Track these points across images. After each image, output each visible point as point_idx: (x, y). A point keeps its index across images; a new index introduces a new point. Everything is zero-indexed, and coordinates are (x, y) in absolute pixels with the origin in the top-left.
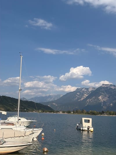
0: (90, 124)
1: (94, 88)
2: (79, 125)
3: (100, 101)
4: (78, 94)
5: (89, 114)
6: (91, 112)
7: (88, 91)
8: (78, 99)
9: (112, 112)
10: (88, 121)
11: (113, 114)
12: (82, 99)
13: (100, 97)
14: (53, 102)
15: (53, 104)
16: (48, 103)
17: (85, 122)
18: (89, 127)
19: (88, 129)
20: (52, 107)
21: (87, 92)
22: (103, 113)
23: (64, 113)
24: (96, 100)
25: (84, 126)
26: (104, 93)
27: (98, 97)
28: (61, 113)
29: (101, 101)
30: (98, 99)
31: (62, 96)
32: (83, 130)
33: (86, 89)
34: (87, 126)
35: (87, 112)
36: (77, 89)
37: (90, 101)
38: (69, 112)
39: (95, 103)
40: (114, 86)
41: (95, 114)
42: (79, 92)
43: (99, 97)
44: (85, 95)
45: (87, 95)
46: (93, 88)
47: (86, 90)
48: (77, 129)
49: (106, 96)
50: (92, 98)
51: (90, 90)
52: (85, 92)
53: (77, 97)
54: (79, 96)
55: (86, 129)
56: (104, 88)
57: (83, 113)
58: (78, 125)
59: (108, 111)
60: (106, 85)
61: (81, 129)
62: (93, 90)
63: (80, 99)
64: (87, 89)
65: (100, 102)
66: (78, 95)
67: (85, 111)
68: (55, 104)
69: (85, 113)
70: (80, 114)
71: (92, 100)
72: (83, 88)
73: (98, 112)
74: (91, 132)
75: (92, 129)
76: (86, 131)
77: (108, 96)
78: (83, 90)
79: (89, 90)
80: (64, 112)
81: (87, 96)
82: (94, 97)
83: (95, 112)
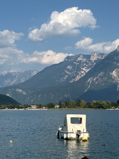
0: (82, 127)
1: (102, 54)
3: (113, 80)
4: (69, 67)
5: (91, 107)
6: (97, 104)
7: (90, 61)
8: (70, 78)
12: (78, 78)
13: (114, 73)
14: (15, 87)
15: (17, 90)
16: (7, 89)
18: (79, 131)
19: (78, 136)
20: (14, 98)
21: (87, 63)
23: (40, 108)
24: (106, 79)
25: (69, 130)
27: (109, 73)
28: (34, 108)
29: (116, 80)
30: (110, 77)
31: (35, 73)
32: (67, 139)
33: (85, 56)
34: (75, 131)
35: (88, 104)
36: (68, 58)
37: (93, 82)
38: (51, 106)
41: (102, 108)
42: (71, 64)
43: (112, 72)
44: (84, 69)
45: (88, 70)
46: (100, 54)
47: (85, 60)
48: (58, 138)
50: (97, 76)
51: (94, 58)
52: (83, 63)
53: (67, 74)
54: (71, 71)
55: (74, 136)
57: (80, 106)
58: (60, 128)
61: (65, 137)
62: (100, 58)
63: (74, 77)
64: (88, 57)
65: (114, 82)
66: (68, 70)
67: (83, 102)
68: (21, 91)
69: (84, 107)
70: (74, 109)
71: (97, 80)
72: (79, 56)
73: (110, 103)
74: (84, 141)
75: (85, 136)
78: (79, 59)
79: (91, 59)
80: (40, 106)
82: (101, 74)
83: (104, 102)
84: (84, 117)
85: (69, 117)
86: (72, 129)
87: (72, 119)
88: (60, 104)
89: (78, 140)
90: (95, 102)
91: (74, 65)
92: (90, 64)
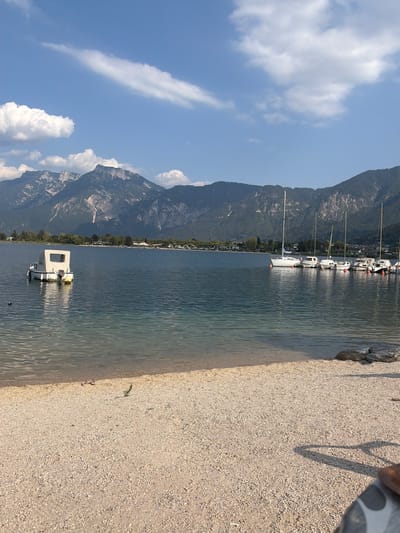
0: (65, 266)
1: (74, 174)
2: (36, 268)
3: (89, 209)
4: (28, 187)
5: (58, 242)
6: (66, 238)
7: (58, 181)
9: (117, 238)
10: (62, 258)
11: (119, 243)
12: (41, 202)
13: (90, 200)
17: (52, 260)
18: (62, 271)
19: (60, 276)
21: (54, 184)
22: (95, 238)
24: (79, 206)
25: (48, 269)
26: (100, 189)
27: (83, 201)
29: (92, 209)
30: (85, 205)
32: (45, 281)
33: (51, 174)
34: (56, 270)
35: (53, 237)
36: (27, 173)
37: (61, 209)
38: (0, 238)
39: (75, 213)
40: (127, 172)
41: (73, 243)
43: (87, 199)
44: (49, 191)
47: (51, 179)
49: (104, 198)
50: (67, 201)
51: (64, 178)
52: (49, 183)
53: (26, 196)
54: (31, 193)
55: (54, 277)
56: (100, 175)
57: (43, 239)
58: (32, 267)
59: (108, 235)
60: (106, 168)
61: (42, 278)
62: (72, 179)
64: (56, 176)
65: (88, 211)
66: (27, 190)
67: (48, 234)
69: (49, 241)
70: (35, 243)
71: (67, 206)
72: (43, 173)
73: (83, 237)
74: (67, 283)
75: (69, 277)
76: (55, 281)
77: (109, 196)
78: (43, 177)
79: (60, 179)
81: (54, 194)
82: (73, 199)
83: (76, 236)
84: (67, 254)
85: (48, 253)
86: (52, 269)
87: (51, 255)
88: (14, 235)
89: (60, 282)
90: (63, 234)
91: (35, 185)
92: (58, 185)
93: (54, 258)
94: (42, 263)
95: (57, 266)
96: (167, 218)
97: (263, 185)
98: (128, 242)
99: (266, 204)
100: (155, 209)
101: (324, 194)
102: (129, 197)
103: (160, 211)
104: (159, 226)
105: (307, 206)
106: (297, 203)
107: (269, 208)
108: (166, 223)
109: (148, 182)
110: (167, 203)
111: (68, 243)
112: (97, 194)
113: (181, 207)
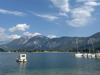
0: (25, 58)
1: (31, 37)
2: (18, 59)
4: (21, 40)
6: (29, 51)
8: (22, 43)
9: (41, 50)
10: (24, 56)
12: (24, 43)
15: (4, 46)
18: (24, 59)
19: (24, 60)
20: (3, 49)
22: (36, 51)
24: (32, 44)
25: (21, 59)
26: (37, 40)
28: (9, 52)
30: (34, 43)
31: (11, 41)
32: (20, 61)
33: (26, 37)
34: (23, 59)
36: (21, 37)
37: (28, 44)
38: (15, 51)
40: (43, 36)
42: (22, 39)
47: (26, 38)
48: (17, 61)
49: (38, 41)
51: (29, 38)
55: (22, 60)
56: (37, 37)
60: (38, 35)
67: (25, 50)
68: (5, 46)
69: (25, 52)
70: (22, 52)
71: (30, 44)
72: (25, 37)
73: (33, 50)
75: (26, 61)
78: (25, 38)
80: (11, 51)
81: (27, 41)
82: (31, 42)
84: (25, 55)
85: (21, 55)
86: (22, 59)
87: (22, 55)
89: (24, 62)
90: (29, 50)
91: (23, 40)
92: (28, 39)
93: (22, 56)
94: (20, 57)
95: (23, 58)
96: (52, 45)
97: (73, 37)
98: (43, 51)
99: (74, 41)
100: (49, 43)
101: (88, 38)
102: (43, 41)
103: (50, 44)
104: (50, 47)
105: (84, 41)
106: (82, 41)
107: (75, 42)
108: (51, 46)
109: (47, 37)
110: (52, 42)
111: (30, 52)
112: (36, 41)
113: (55, 43)
